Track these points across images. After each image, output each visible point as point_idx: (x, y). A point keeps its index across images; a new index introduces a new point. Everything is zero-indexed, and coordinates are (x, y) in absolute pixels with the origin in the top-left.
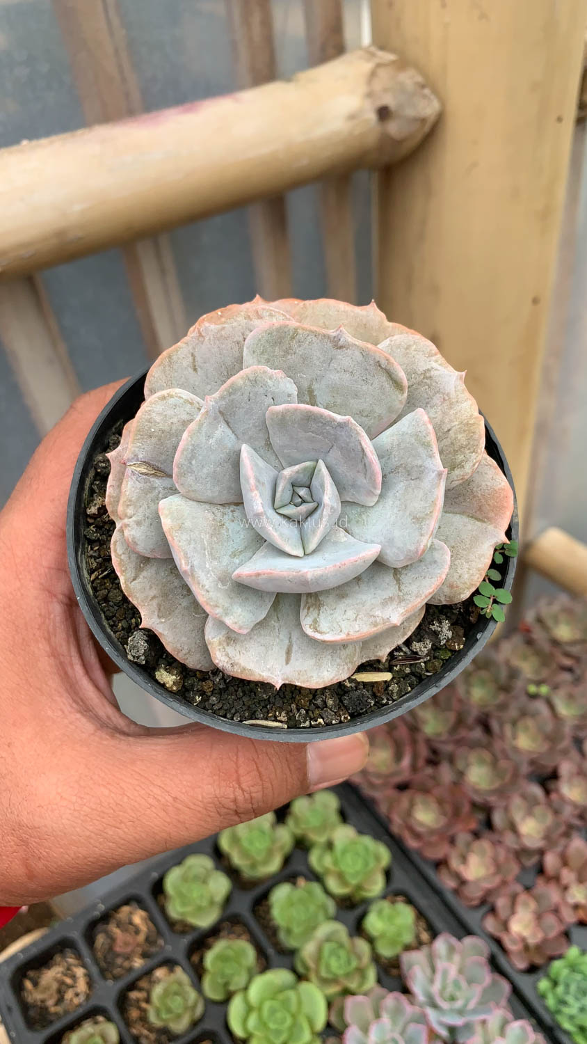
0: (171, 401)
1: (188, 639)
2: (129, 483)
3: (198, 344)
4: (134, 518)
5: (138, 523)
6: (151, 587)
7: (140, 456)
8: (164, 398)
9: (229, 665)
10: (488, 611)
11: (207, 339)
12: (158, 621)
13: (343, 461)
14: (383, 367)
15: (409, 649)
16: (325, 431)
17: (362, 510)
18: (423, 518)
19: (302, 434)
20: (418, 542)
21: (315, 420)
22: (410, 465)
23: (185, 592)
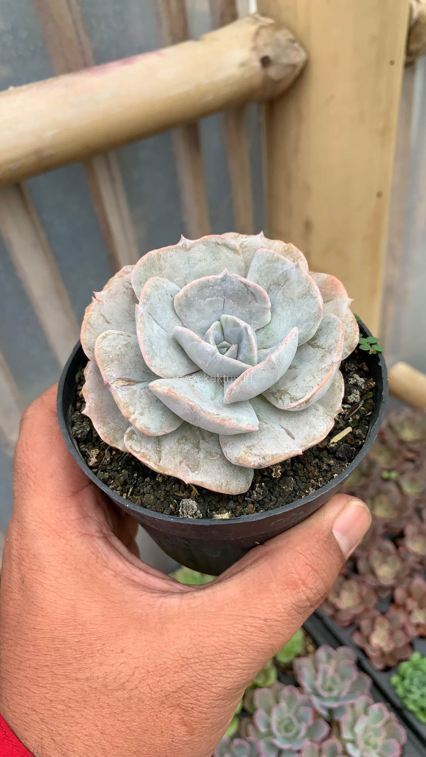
0: (110, 337)
1: (221, 475)
2: (118, 394)
3: (100, 307)
4: (136, 413)
5: (142, 414)
6: (174, 458)
7: (114, 376)
8: (104, 337)
9: (261, 459)
10: (373, 350)
11: (104, 301)
12: (194, 474)
13: (235, 305)
14: (221, 243)
15: (349, 404)
16: (215, 291)
17: (265, 330)
18: (309, 291)
19: (203, 303)
20: (316, 303)
21: (206, 287)
22: (276, 279)
23: (197, 450)
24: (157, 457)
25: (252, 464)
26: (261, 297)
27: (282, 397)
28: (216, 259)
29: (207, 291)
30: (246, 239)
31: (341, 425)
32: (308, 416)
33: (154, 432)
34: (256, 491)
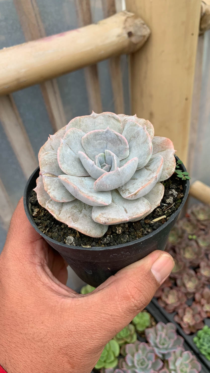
0: (49, 154)
2: (45, 180)
3: (51, 142)
4: (51, 189)
5: (54, 190)
6: (67, 214)
7: (46, 171)
8: (46, 154)
9: (107, 220)
10: (184, 178)
11: (53, 139)
12: (74, 223)
13: (112, 146)
14: (111, 116)
15: (167, 204)
16: (102, 137)
17: (126, 160)
18: (146, 140)
19: (96, 143)
20: (148, 146)
21: (98, 135)
22: (133, 135)
23: (80, 213)
24: (58, 213)
25: (102, 221)
26: (124, 142)
27: (126, 192)
28: (108, 124)
29: (98, 137)
30: (128, 117)
31: (160, 213)
32: (138, 203)
33: (58, 200)
34: (107, 239)
